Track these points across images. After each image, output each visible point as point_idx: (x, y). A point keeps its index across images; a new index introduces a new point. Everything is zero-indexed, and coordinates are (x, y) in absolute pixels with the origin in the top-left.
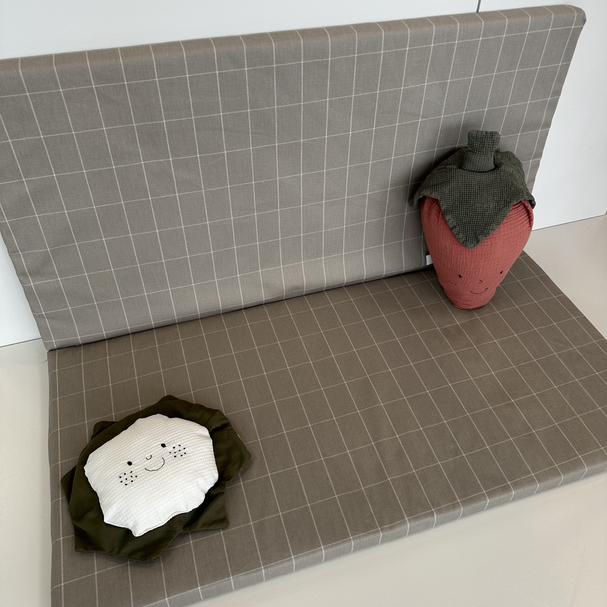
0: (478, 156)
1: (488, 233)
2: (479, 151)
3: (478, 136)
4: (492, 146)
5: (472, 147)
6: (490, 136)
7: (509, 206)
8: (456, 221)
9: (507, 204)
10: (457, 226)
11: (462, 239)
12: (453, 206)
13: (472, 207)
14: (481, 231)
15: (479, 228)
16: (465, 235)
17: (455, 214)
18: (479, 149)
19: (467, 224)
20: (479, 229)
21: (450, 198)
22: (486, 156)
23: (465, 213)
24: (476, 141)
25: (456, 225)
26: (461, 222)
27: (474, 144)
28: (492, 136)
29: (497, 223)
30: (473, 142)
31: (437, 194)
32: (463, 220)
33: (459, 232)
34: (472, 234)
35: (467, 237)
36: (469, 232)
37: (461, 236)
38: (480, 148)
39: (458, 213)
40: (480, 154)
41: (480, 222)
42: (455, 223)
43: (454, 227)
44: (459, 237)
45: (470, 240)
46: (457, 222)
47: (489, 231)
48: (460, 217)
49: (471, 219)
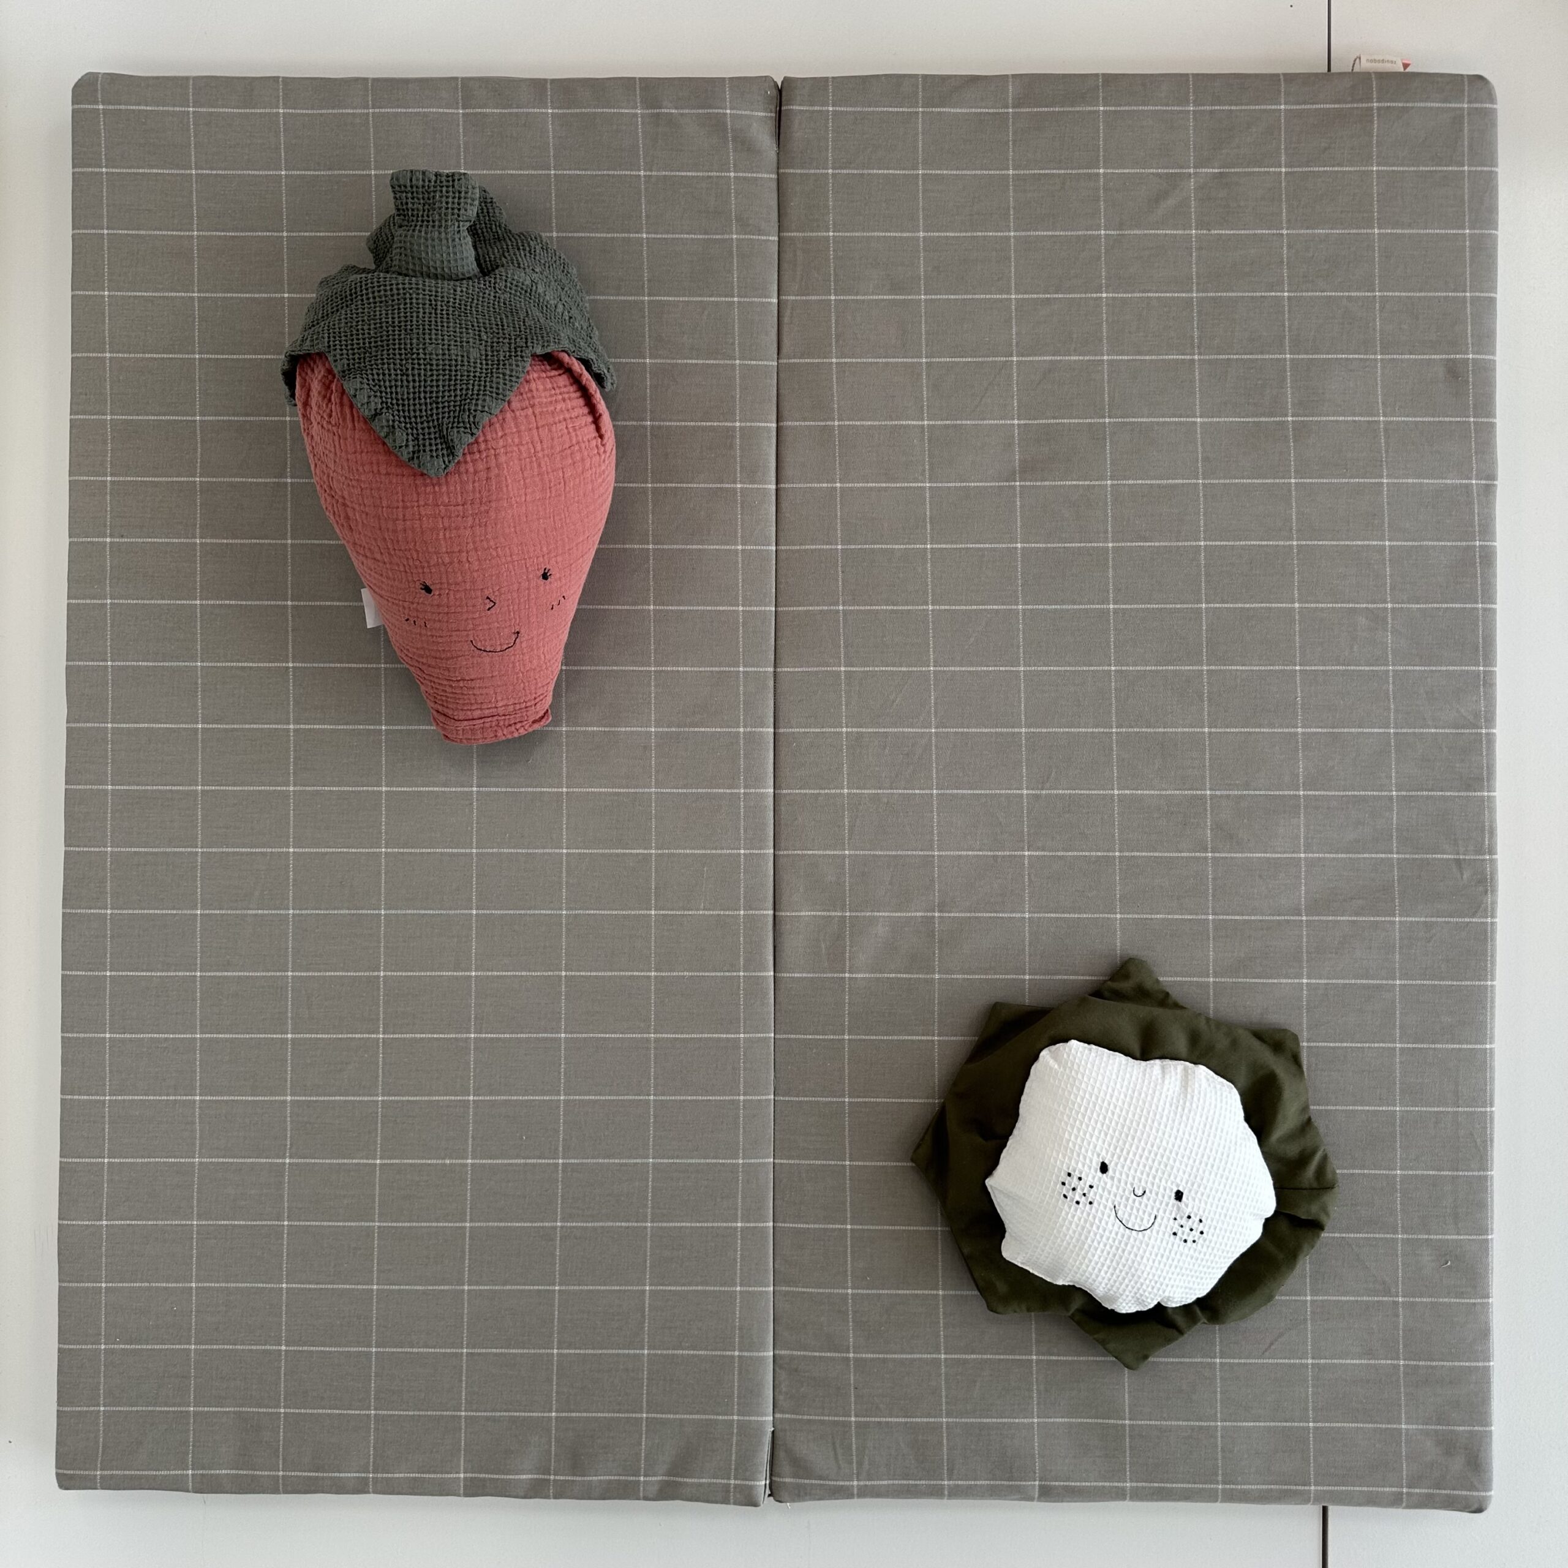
0: (421, 233)
1: (474, 423)
2: (423, 221)
3: (414, 182)
5: (404, 216)
6: (448, 181)
7: (522, 357)
8: (378, 395)
9: (516, 352)
10: (384, 410)
11: (407, 446)
12: (364, 358)
13: (418, 354)
14: (454, 418)
15: (446, 409)
16: (412, 435)
17: (373, 374)
18: (423, 216)
19: (411, 402)
20: (449, 413)
23: (401, 370)
24: (413, 198)
25: (380, 406)
26: (394, 396)
28: (453, 181)
29: (494, 395)
30: (404, 201)
31: (319, 339)
32: (399, 389)
33: (393, 427)
34: (432, 430)
35: (418, 440)
36: (422, 423)
37: (401, 436)
39: (381, 371)
41: (447, 394)
42: (378, 401)
43: (377, 414)
44: (394, 441)
45: (428, 448)
46: (381, 397)
47: (475, 417)
48: (387, 384)
49: (420, 386)
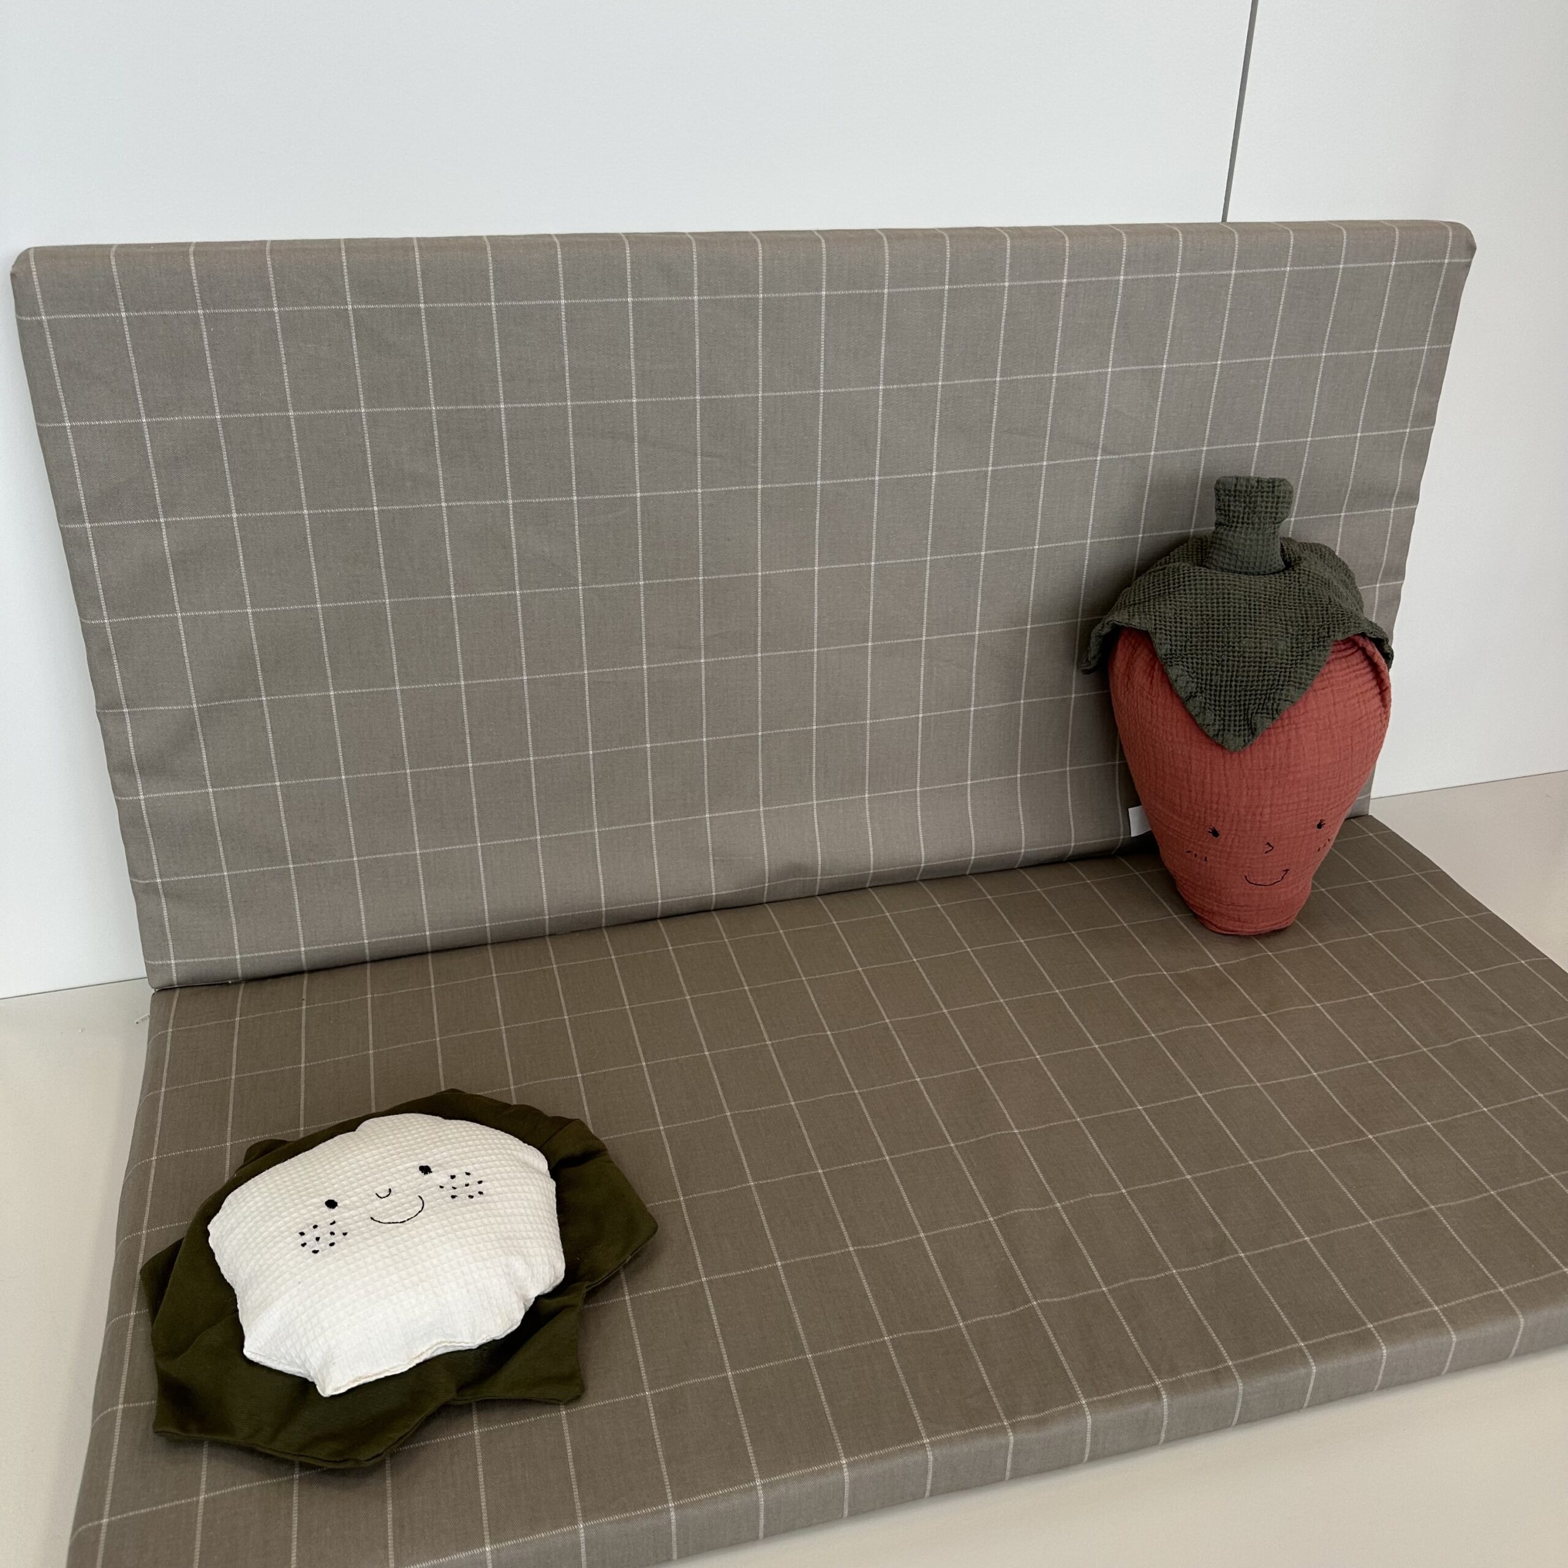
0: (1241, 533)
1: (1277, 710)
2: (1243, 523)
3: (1238, 488)
4: (1274, 510)
5: (1225, 516)
6: (1269, 487)
7: (1324, 646)
8: (1195, 680)
9: (1320, 642)
10: (1199, 694)
11: (1214, 725)
12: (1185, 646)
13: (1234, 647)
14: (1260, 704)
15: (1253, 697)
16: (1220, 716)
17: (1192, 663)
18: (1243, 518)
19: (1223, 688)
20: (1255, 700)
21: (1178, 629)
22: (1260, 532)
23: (1218, 661)
24: (1235, 501)
25: (1194, 690)
26: (1208, 682)
27: (1232, 508)
28: (1274, 487)
29: (1297, 685)
30: (1227, 504)
31: (1145, 618)
32: (1213, 677)
33: (1204, 708)
34: (1238, 713)
35: (1224, 720)
36: (1230, 707)
37: (1210, 716)
38: (1246, 516)
39: (1200, 661)
40: (1247, 529)
41: (1255, 683)
42: (1194, 685)
43: (1192, 696)
44: (1204, 720)
45: (1232, 728)
46: (1197, 683)
47: (1278, 705)
48: (1204, 672)
49: (1232, 676)
